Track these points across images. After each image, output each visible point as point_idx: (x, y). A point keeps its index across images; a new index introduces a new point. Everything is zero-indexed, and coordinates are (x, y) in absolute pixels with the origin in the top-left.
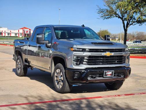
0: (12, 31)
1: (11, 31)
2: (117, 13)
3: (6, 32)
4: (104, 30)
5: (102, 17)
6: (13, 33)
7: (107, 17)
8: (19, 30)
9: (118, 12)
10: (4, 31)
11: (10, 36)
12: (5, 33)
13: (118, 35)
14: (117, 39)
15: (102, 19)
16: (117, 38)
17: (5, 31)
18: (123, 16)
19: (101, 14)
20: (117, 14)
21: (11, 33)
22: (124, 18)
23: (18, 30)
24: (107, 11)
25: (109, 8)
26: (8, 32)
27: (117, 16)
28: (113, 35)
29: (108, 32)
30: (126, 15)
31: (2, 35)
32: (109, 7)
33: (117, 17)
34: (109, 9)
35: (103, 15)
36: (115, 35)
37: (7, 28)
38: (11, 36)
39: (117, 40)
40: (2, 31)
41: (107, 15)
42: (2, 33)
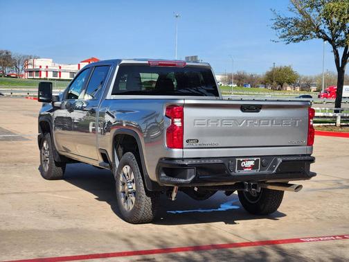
0: (64, 67)
1: (60, 67)
2: (322, 27)
3: (49, 68)
4: (283, 66)
5: (284, 37)
6: (65, 71)
7: (296, 37)
8: (79, 65)
9: (324, 27)
10: (44, 68)
11: (58, 78)
12: (47, 72)
13: (316, 79)
14: (313, 88)
15: (282, 42)
16: (315, 85)
17: (47, 67)
18: (335, 36)
19: (281, 30)
20: (320, 31)
21: (60, 72)
22: (336, 41)
23: (77, 66)
24: (296, 23)
25: (302, 16)
26: (55, 68)
27: (321, 34)
28: (304, 80)
29: (291, 73)
30: (343, 33)
31: (40, 76)
32: (301, 12)
33: (320, 37)
34: (300, 18)
35: (287, 32)
36: (309, 79)
37: (51, 60)
38: (62, 78)
39: (312, 90)
40: (40, 67)
41: (296, 34)
42: (40, 71)
